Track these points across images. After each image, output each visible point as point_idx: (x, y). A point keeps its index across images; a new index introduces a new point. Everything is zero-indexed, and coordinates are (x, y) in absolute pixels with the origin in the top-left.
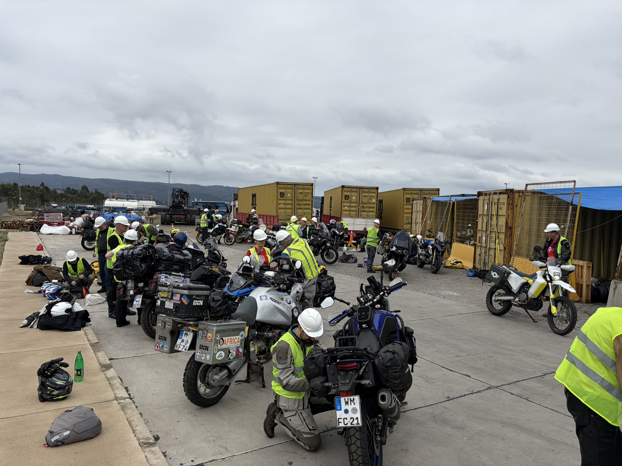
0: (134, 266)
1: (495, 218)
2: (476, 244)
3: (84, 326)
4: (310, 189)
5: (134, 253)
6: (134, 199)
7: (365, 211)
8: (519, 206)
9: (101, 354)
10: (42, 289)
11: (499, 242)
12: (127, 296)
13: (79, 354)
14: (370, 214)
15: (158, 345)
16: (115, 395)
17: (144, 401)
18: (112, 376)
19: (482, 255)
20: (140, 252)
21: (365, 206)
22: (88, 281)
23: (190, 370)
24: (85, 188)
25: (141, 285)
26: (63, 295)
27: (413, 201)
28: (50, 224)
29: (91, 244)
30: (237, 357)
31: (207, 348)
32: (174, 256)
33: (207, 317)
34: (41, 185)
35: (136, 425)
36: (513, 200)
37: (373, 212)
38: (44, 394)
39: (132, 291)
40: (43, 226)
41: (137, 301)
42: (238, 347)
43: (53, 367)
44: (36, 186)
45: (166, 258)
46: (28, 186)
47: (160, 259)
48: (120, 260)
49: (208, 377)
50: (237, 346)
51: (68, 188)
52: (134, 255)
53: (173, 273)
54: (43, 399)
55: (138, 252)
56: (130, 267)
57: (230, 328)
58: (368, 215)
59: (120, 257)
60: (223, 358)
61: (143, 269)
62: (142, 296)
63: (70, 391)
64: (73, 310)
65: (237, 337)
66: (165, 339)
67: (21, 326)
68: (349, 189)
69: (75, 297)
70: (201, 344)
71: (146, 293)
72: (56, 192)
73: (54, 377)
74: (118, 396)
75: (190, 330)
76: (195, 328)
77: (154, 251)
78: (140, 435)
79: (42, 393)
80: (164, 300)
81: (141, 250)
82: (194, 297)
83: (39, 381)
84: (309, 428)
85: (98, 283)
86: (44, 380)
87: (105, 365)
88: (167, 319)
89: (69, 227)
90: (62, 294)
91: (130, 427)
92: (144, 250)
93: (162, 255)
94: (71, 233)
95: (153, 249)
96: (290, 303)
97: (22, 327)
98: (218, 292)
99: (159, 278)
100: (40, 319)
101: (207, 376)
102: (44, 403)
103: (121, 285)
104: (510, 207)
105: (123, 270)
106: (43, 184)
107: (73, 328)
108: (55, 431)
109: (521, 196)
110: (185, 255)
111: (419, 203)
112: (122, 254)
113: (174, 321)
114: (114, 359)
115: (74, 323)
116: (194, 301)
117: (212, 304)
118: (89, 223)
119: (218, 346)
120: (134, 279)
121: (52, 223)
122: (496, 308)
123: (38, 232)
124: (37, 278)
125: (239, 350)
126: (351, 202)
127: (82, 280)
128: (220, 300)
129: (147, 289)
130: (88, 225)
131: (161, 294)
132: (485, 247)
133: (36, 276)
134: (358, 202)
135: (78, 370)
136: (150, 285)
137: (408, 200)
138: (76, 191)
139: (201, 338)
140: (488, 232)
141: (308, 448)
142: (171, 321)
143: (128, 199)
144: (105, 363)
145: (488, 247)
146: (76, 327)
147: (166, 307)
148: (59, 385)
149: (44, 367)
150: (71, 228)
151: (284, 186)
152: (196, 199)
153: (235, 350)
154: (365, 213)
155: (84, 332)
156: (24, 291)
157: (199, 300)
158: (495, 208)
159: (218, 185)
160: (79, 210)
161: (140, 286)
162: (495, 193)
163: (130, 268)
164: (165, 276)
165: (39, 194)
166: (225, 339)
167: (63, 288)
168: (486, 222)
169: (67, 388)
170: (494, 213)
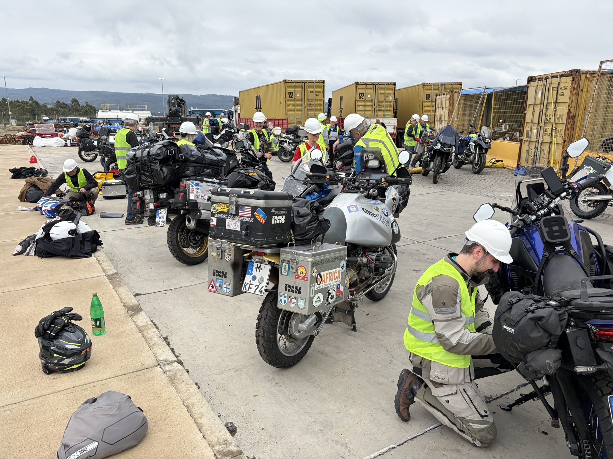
0: (152, 171)
1: (551, 108)
2: (522, 139)
3: (95, 250)
4: (321, 87)
5: (151, 154)
6: (127, 110)
7: (381, 110)
8: (585, 90)
9: (122, 290)
10: (37, 205)
11: (556, 134)
12: (146, 211)
13: (95, 298)
14: (386, 113)
15: (212, 283)
16: (156, 357)
17: (195, 361)
18: (145, 324)
19: (530, 151)
20: (159, 152)
21: (381, 104)
22: (92, 195)
23: (267, 320)
24: (75, 101)
25: (163, 196)
26: (63, 212)
27: (436, 97)
28: (43, 136)
29: (90, 154)
30: (338, 299)
31: (298, 290)
32: (204, 156)
33: (291, 241)
34: (30, 100)
35: (200, 414)
36: (578, 83)
37: (390, 111)
38: (50, 363)
39: (152, 204)
40: (35, 138)
41: (160, 218)
42: (338, 285)
43: (57, 323)
44: (25, 100)
45: (194, 159)
46: (17, 101)
47: (186, 160)
48: (132, 163)
49: (291, 327)
50: (337, 283)
51: (57, 102)
52: (151, 155)
53: (205, 179)
54: (48, 370)
55: (156, 152)
56: (148, 172)
57: (328, 257)
58: (384, 115)
59: (132, 159)
60: (321, 303)
61: (165, 175)
62: (166, 211)
63: (88, 357)
64: (78, 232)
65: (337, 269)
66: (224, 275)
67: (14, 253)
68: (364, 86)
69: (78, 214)
70: (288, 284)
71: (172, 207)
72: (46, 106)
73: (61, 338)
74: (161, 358)
75: (264, 261)
76: (272, 258)
77: (177, 150)
78: (212, 436)
79: (47, 362)
80: (223, 216)
81: (159, 148)
82: (273, 211)
83: (40, 345)
84: (479, 413)
85: (104, 197)
86: (46, 343)
87: (131, 306)
88: (224, 246)
89: (64, 139)
90: (62, 210)
91: (190, 418)
92: (164, 149)
93: (189, 155)
94: (66, 145)
95: (175, 147)
96: (387, 216)
97: (15, 255)
98: (303, 202)
99: (187, 186)
100: (37, 244)
101: (289, 325)
102: (52, 376)
103: (136, 198)
104: (574, 92)
105: (138, 176)
106: (32, 99)
107: (82, 255)
108: (71, 444)
109: (589, 78)
110: (218, 155)
111: (445, 98)
112: (135, 155)
113: (237, 248)
114: (140, 294)
115: (82, 247)
116: (273, 217)
117: (297, 221)
118: (84, 131)
119: (315, 286)
120: (153, 189)
121: (45, 134)
122: (584, 210)
123: (31, 146)
124: (31, 192)
125: (339, 288)
126: (365, 101)
127: (84, 194)
128: (308, 215)
129: (173, 200)
130: (84, 134)
131: (216, 208)
132: (536, 142)
133: (30, 191)
134: (374, 100)
135: (96, 320)
136: (176, 196)
137: (428, 96)
138: (66, 105)
139: (286, 274)
140: (542, 124)
141: (478, 444)
142: (232, 248)
143: (121, 110)
144: (131, 304)
145: (540, 142)
146: (85, 253)
147: (227, 227)
148: (71, 349)
149: (44, 324)
150: (66, 140)
151: (292, 84)
152: (192, 108)
153: (335, 289)
154: (381, 113)
155: (97, 258)
156: (17, 209)
157: (280, 215)
158: (553, 94)
159: (211, 94)
160: (72, 123)
161: (161, 197)
162: (554, 77)
163: (148, 174)
164: (196, 184)
165: (30, 109)
166: (324, 274)
167: (63, 203)
168: (539, 112)
169: (83, 352)
170: (552, 100)
